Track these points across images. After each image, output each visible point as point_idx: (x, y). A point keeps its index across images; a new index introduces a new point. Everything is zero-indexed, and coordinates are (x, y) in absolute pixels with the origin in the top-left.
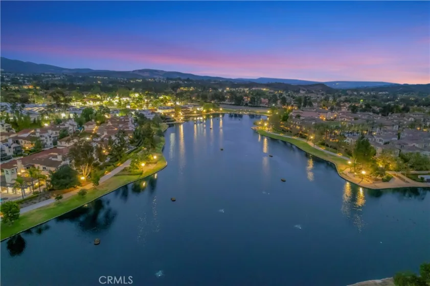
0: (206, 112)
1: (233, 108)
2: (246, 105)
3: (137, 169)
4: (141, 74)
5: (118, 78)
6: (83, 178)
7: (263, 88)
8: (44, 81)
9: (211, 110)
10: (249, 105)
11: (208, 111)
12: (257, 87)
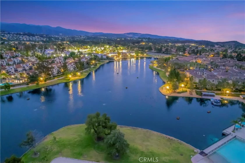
0: (136, 56)
1: (153, 54)
2: (164, 53)
3: (68, 77)
4: (128, 35)
5: (112, 38)
6: (42, 79)
7: (192, 43)
8: (76, 39)
9: (139, 55)
10: (165, 53)
11: (137, 55)
12: (189, 43)
